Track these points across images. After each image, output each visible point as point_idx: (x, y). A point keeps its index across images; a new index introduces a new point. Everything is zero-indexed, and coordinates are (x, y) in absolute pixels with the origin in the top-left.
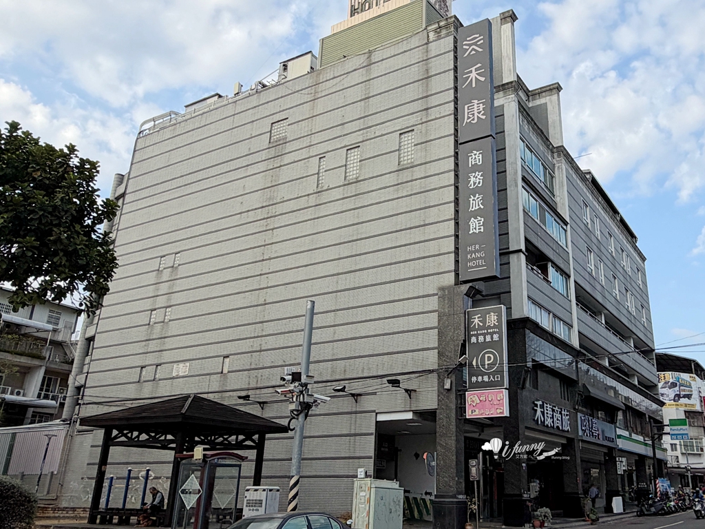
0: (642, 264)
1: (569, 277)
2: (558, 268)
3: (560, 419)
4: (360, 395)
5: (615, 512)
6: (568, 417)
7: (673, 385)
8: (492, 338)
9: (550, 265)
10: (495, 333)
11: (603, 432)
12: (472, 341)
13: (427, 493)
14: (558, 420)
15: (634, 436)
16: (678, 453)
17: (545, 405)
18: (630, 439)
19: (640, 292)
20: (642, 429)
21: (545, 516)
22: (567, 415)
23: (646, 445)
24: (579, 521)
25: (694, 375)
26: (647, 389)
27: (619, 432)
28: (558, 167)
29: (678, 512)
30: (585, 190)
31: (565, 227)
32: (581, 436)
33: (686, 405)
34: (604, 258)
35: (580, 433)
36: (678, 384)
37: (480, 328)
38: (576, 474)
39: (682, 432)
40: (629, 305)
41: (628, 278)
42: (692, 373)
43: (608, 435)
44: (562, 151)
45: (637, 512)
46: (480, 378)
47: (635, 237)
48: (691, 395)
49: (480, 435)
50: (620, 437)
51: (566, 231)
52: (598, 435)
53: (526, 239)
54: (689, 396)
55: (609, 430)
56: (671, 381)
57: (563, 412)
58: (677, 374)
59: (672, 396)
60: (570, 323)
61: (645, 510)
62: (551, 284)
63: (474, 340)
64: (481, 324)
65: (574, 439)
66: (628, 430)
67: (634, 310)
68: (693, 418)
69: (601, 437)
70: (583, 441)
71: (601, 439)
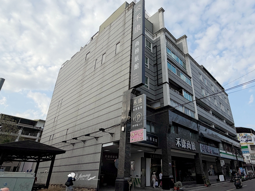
0: (227, 97)
1: (193, 95)
2: (187, 92)
3: (190, 145)
4: (98, 137)
5: (221, 181)
6: (195, 145)
7: (245, 137)
8: (140, 108)
9: (183, 90)
10: (141, 106)
11: (213, 151)
12: (133, 110)
13: (137, 176)
14: (189, 146)
15: (228, 153)
16: (249, 159)
17: (182, 140)
18: (226, 154)
19: (227, 105)
20: (231, 150)
21: (179, 185)
22: (194, 144)
23: (234, 156)
24: (202, 185)
25: (252, 134)
26: (233, 137)
27: (221, 151)
28: (187, 61)
29: (248, 180)
30: (199, 69)
31: (190, 79)
32: (202, 152)
33: (250, 143)
34: (209, 92)
35: (201, 151)
36: (246, 137)
37: (136, 105)
38: (200, 166)
39: (246, 151)
40: (222, 108)
41: (221, 100)
42: (251, 133)
43: (216, 152)
44: (188, 55)
45: (230, 180)
46: (135, 125)
47: (224, 89)
48: (252, 140)
49: (155, 152)
50: (221, 153)
51: (191, 80)
52: (210, 152)
53: (169, 79)
54: (251, 140)
55: (216, 150)
56: (244, 136)
57: (192, 143)
58: (246, 133)
59: (245, 141)
60: (194, 111)
61: (233, 180)
62: (184, 97)
63: (134, 110)
64: (136, 103)
65: (198, 153)
66: (225, 150)
67: (224, 110)
68: (253, 147)
69: (212, 153)
70: (203, 154)
71: (212, 154)
